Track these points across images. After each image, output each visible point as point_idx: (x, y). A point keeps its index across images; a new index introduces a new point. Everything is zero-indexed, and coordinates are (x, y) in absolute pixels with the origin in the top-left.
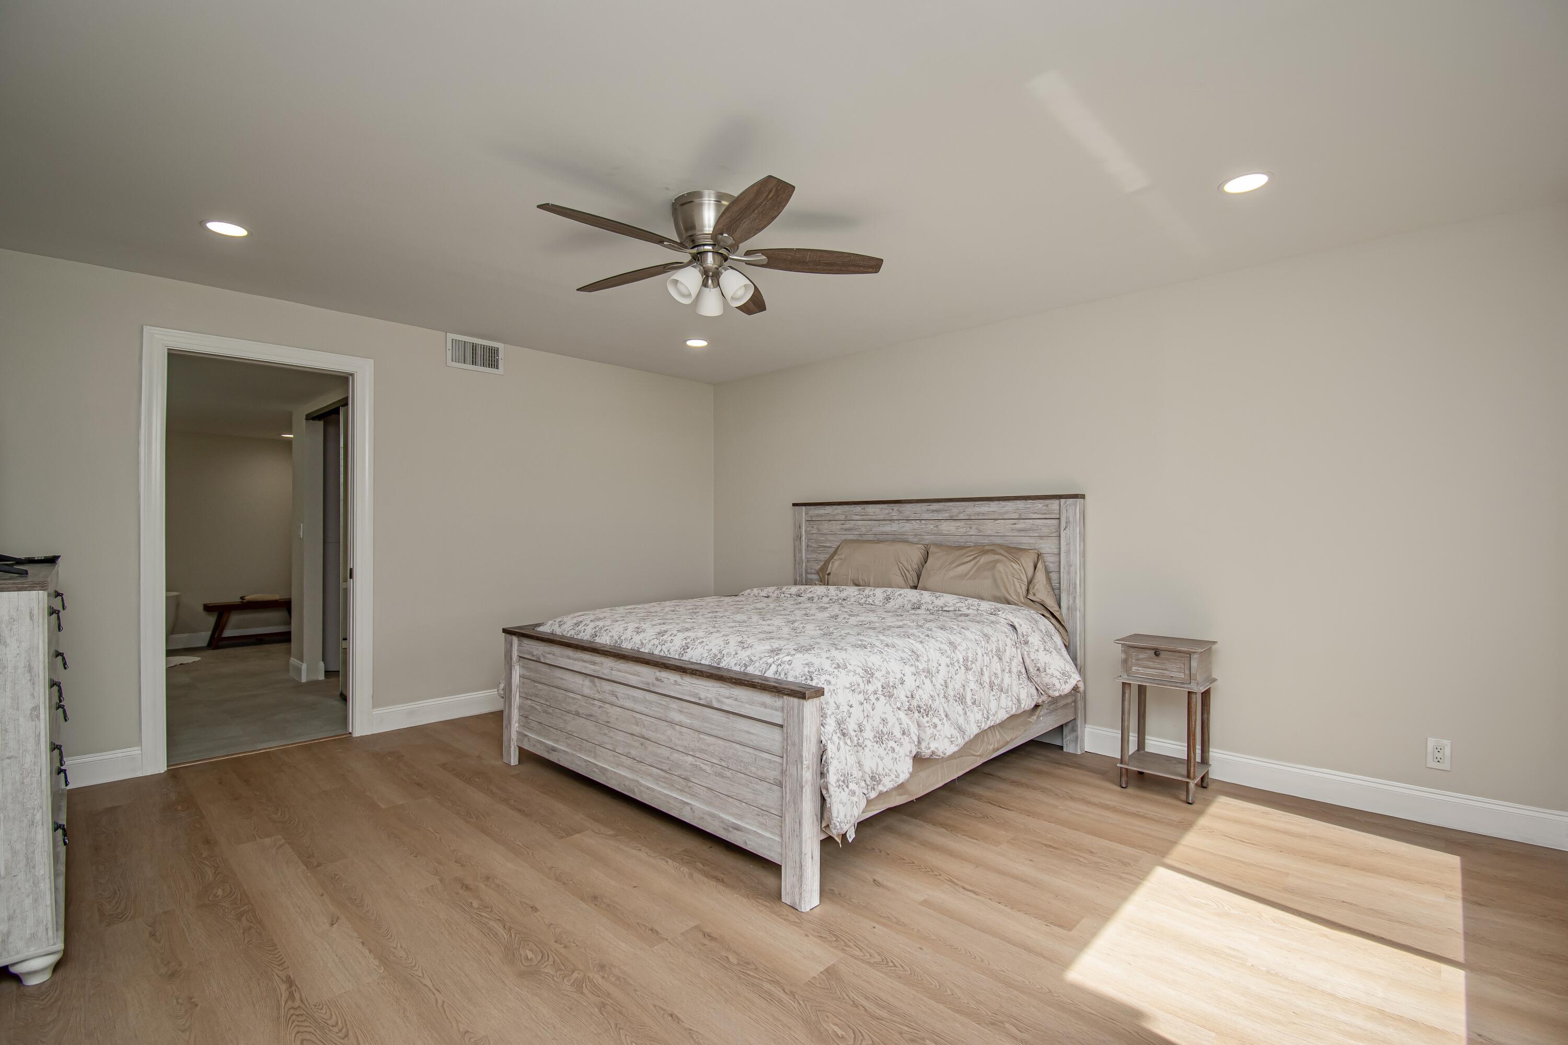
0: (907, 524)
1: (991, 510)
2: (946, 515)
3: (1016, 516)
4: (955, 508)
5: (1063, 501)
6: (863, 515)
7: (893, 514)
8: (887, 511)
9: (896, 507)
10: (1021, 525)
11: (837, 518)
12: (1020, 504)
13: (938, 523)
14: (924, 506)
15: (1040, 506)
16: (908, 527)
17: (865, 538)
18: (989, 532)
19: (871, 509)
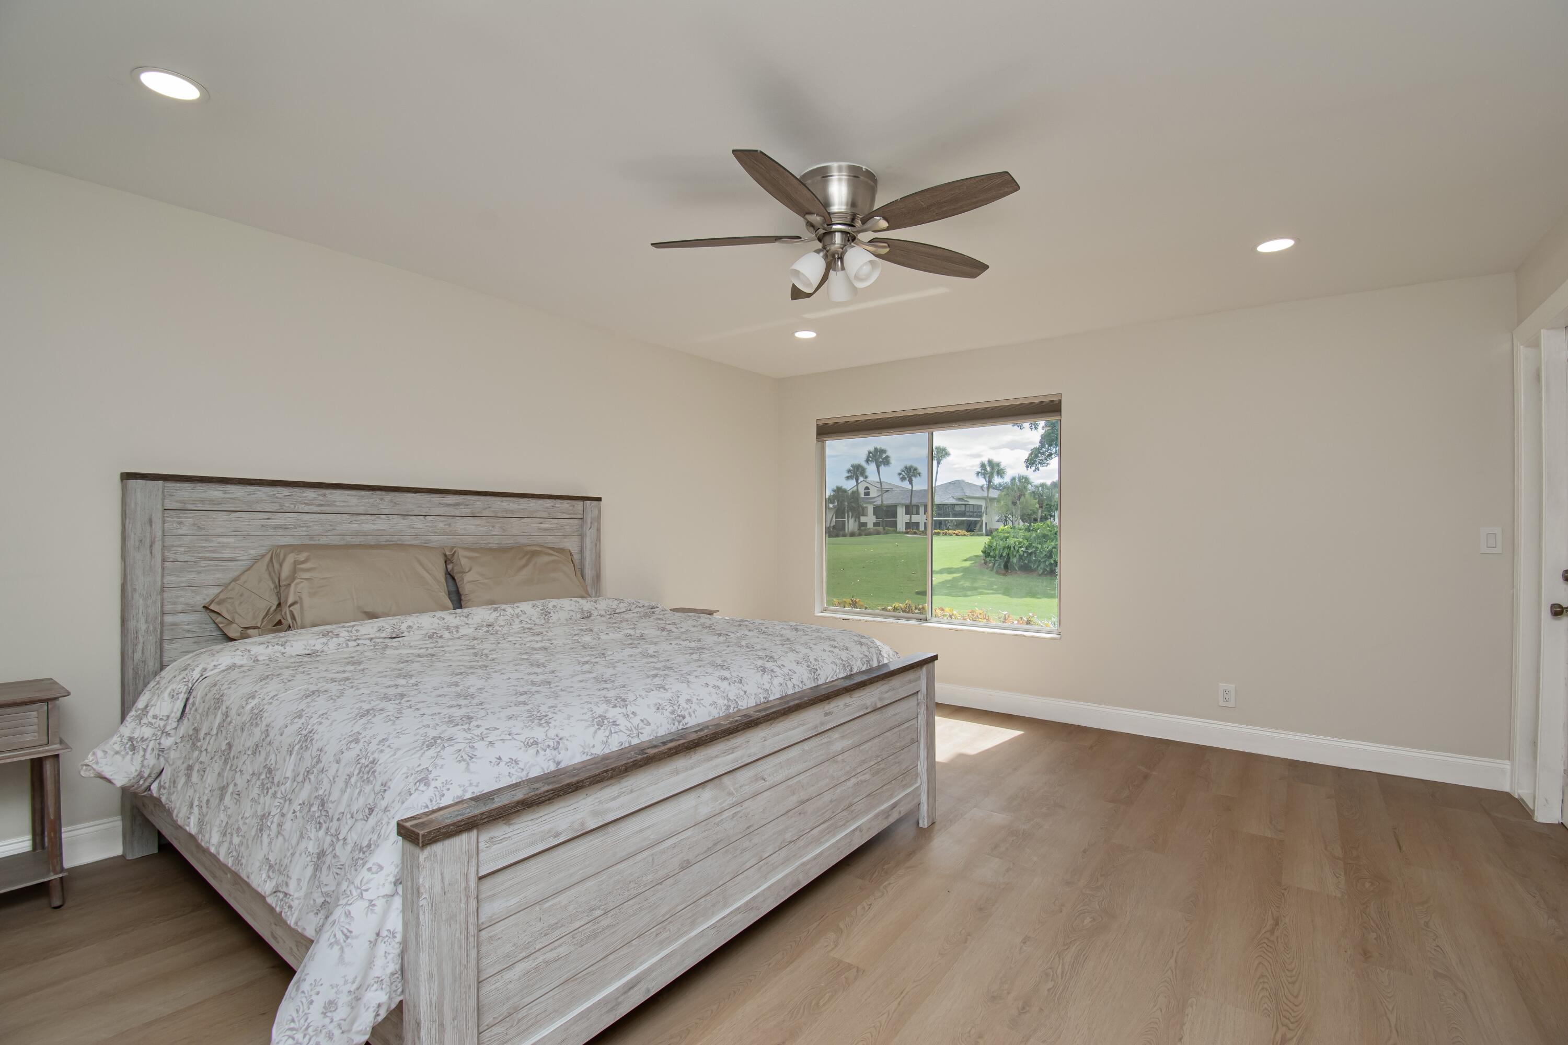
0: (402, 521)
1: (521, 507)
2: (466, 511)
4: (478, 503)
5: (588, 502)
6: (322, 505)
7: (382, 507)
8: (371, 501)
9: (388, 496)
10: (548, 524)
11: (257, 507)
12: (550, 503)
13: (450, 520)
14: (436, 498)
15: (567, 506)
16: (403, 525)
17: (323, 541)
18: (514, 532)
19: (337, 495)
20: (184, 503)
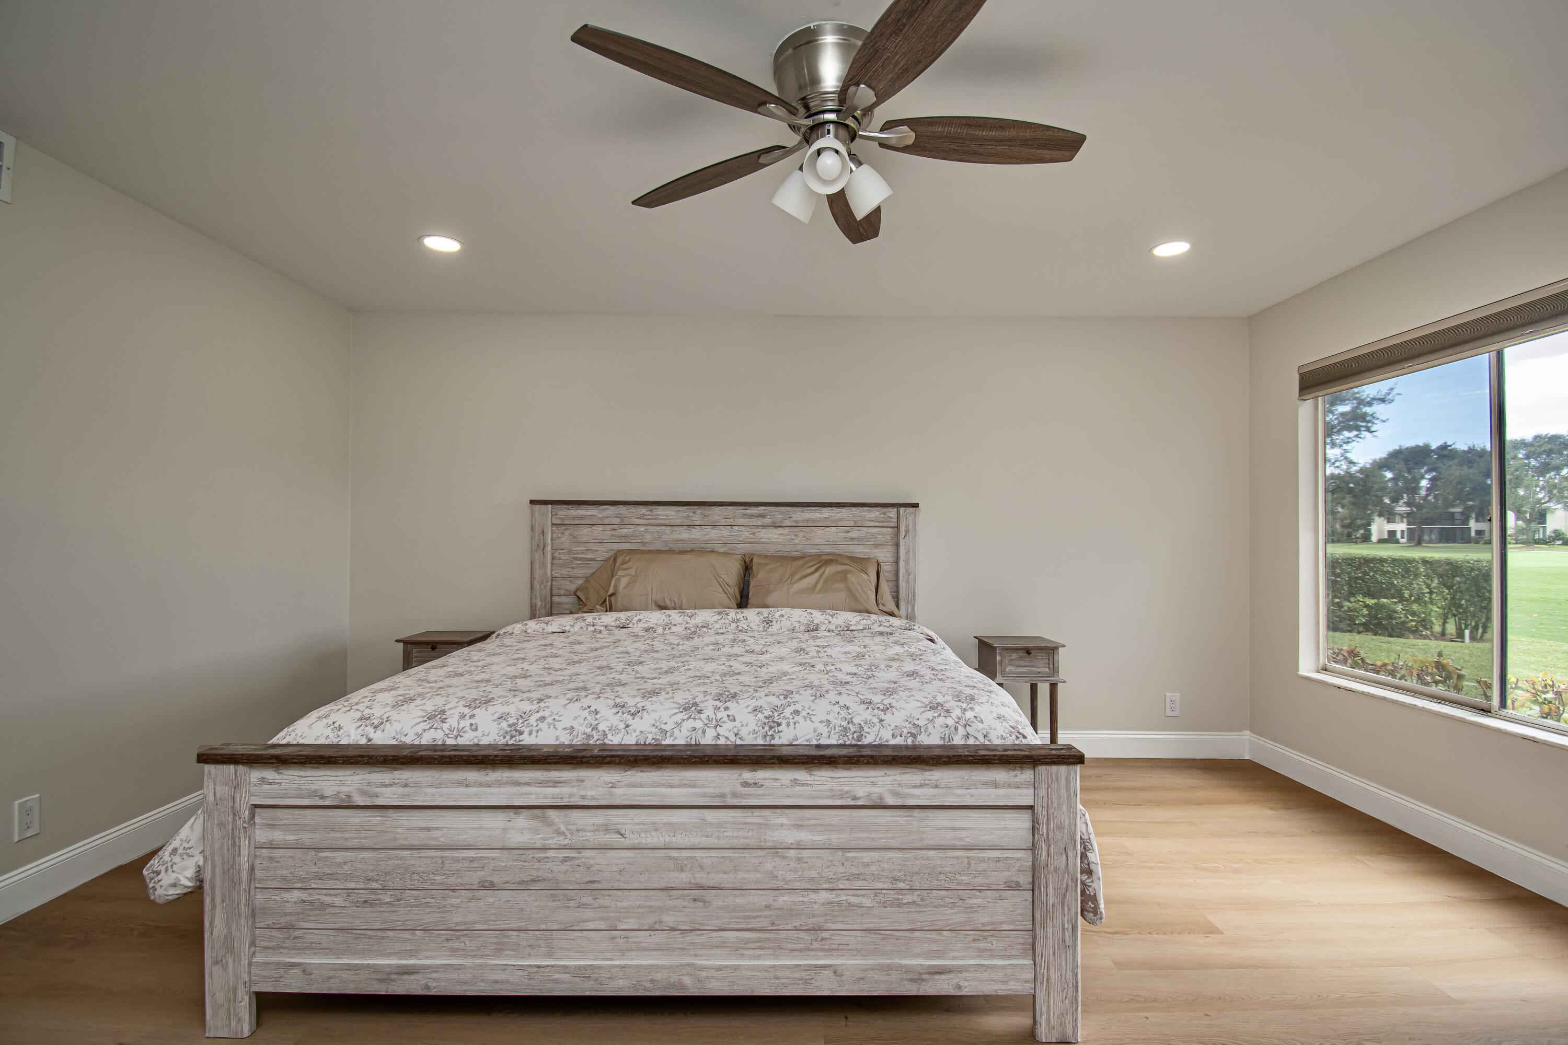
0: (713, 531)
1: (823, 516)
2: (768, 521)
3: (852, 524)
4: (779, 514)
5: (902, 509)
6: (649, 519)
7: (694, 519)
8: (685, 515)
9: (699, 510)
10: (855, 533)
11: (606, 521)
12: (856, 511)
13: (754, 530)
14: (740, 510)
15: (878, 514)
16: (714, 534)
17: (652, 548)
18: (818, 541)
19: (661, 511)
20: (562, 519)
